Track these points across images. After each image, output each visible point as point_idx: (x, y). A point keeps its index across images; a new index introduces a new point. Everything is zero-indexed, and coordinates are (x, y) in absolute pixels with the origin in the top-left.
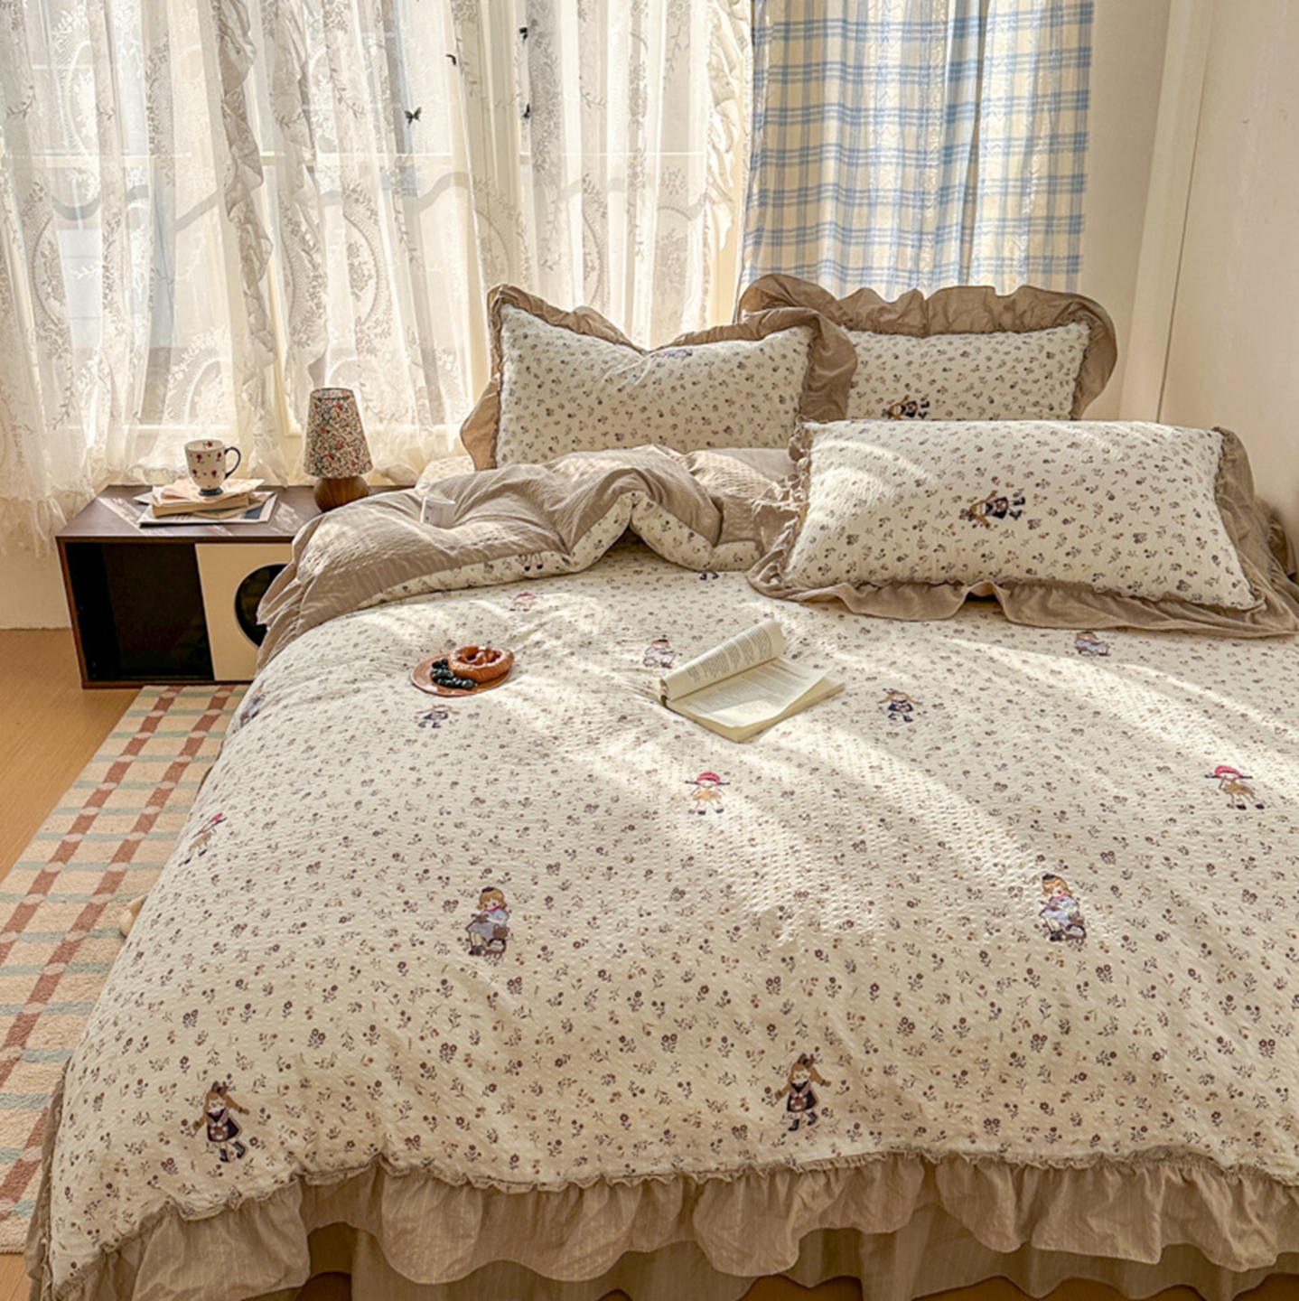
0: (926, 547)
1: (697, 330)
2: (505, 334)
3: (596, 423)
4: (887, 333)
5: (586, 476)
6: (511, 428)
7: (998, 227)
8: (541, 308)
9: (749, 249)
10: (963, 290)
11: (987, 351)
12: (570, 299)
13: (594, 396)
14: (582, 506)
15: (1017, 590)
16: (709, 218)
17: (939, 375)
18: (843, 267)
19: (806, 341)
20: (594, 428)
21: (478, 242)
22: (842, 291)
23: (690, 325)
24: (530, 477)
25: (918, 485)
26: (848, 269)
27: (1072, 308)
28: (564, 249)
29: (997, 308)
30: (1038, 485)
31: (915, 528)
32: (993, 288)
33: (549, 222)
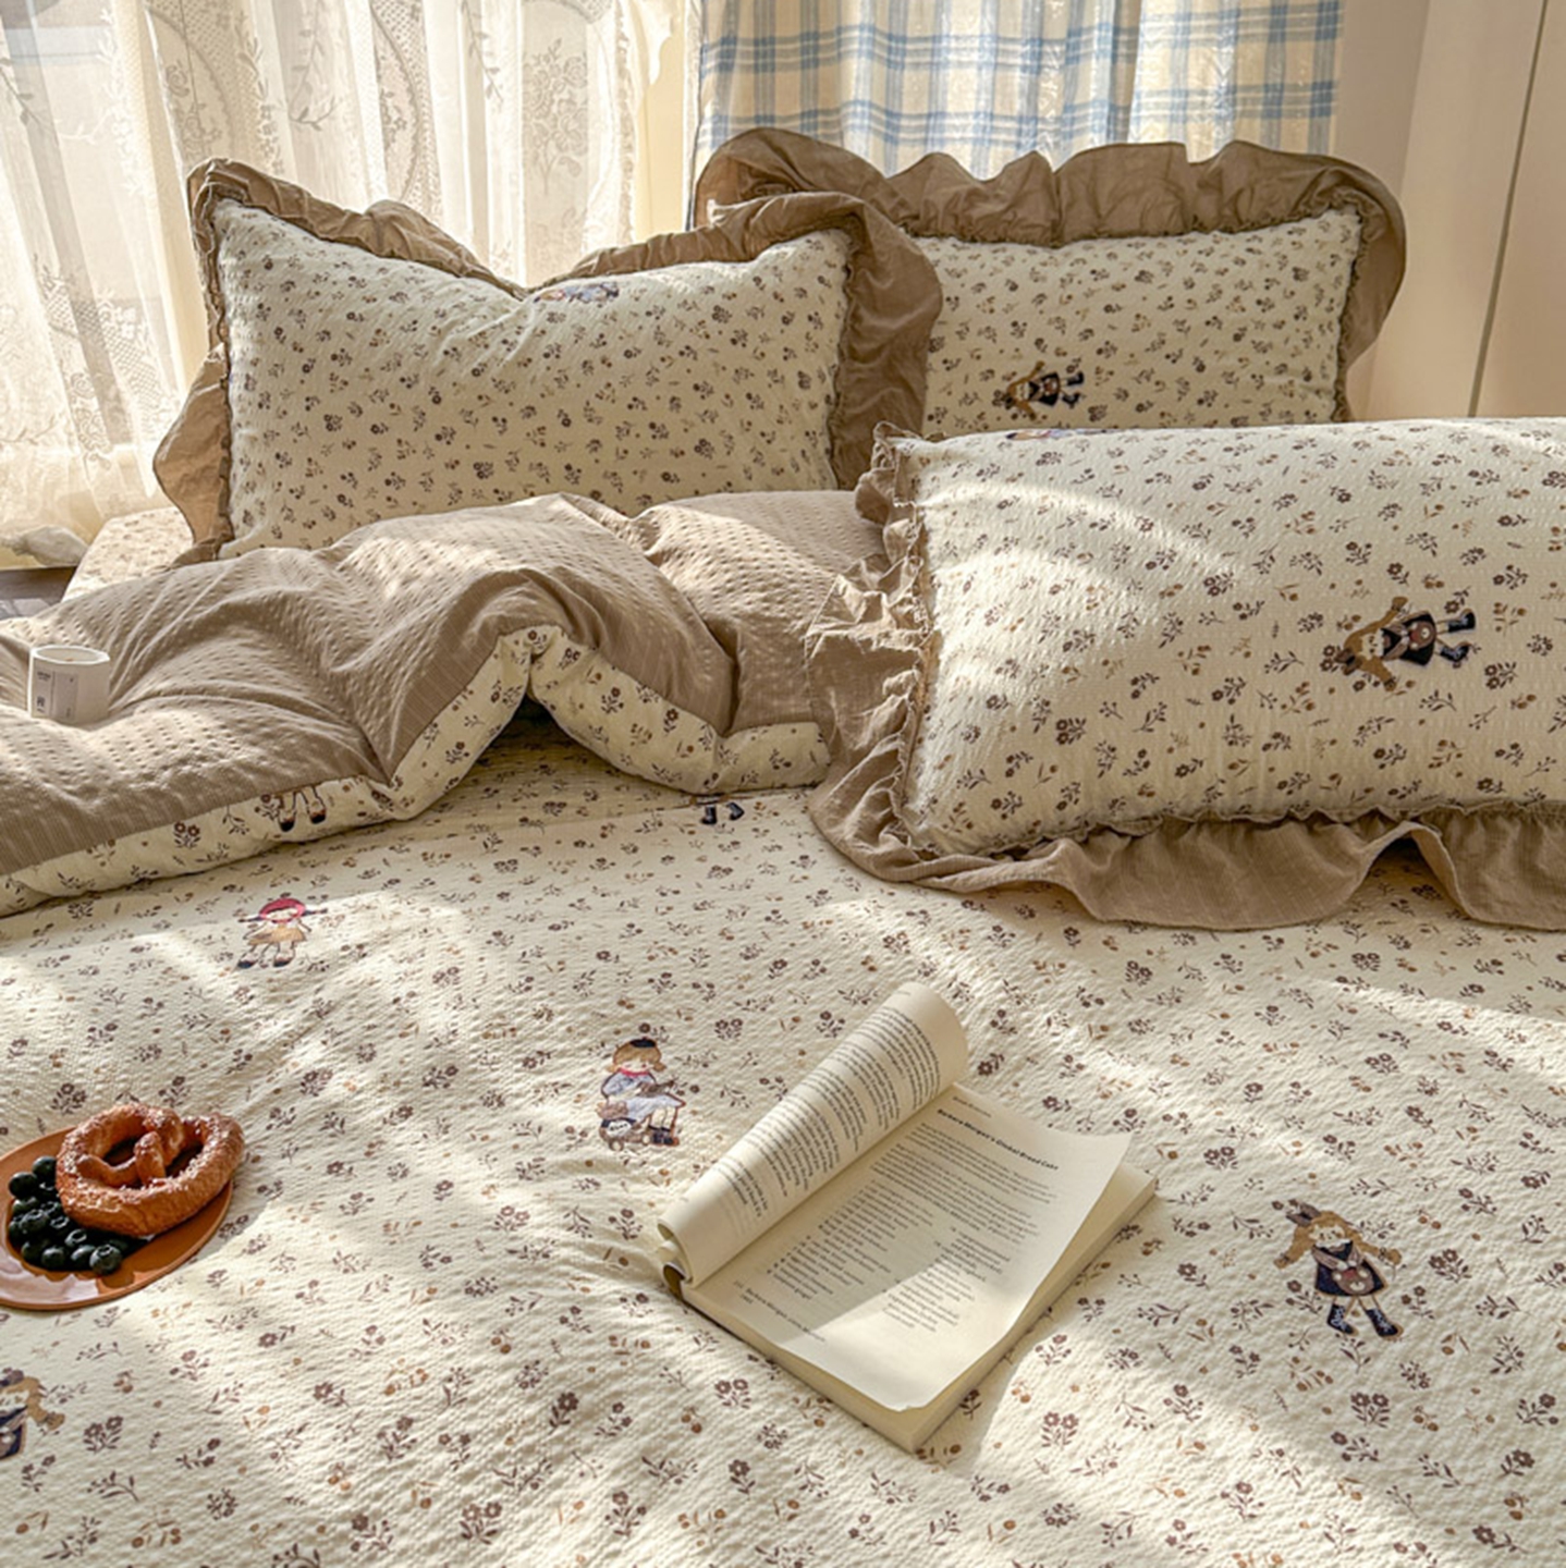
0: (1246, 740)
1: (621, 245)
2: (226, 261)
3: (433, 443)
4: (984, 241)
5: (415, 587)
6: (255, 458)
7: (1176, 30)
8: (300, 207)
9: (710, 79)
10: (1119, 151)
11: (1183, 270)
12: (361, 188)
13: (422, 386)
14: (410, 665)
15: (1455, 828)
16: (627, 20)
17: (1097, 318)
18: (888, 113)
19: (840, 260)
20: (430, 454)
21: (161, 76)
22: (889, 161)
23: (602, 235)
24: (286, 588)
25: (1214, 592)
26: (899, 116)
27: (1326, 182)
28: (340, 88)
29: (1190, 186)
30: (1498, 580)
31: (1217, 696)
32: (1182, 146)
33: (304, 34)
